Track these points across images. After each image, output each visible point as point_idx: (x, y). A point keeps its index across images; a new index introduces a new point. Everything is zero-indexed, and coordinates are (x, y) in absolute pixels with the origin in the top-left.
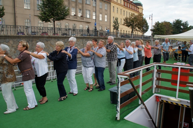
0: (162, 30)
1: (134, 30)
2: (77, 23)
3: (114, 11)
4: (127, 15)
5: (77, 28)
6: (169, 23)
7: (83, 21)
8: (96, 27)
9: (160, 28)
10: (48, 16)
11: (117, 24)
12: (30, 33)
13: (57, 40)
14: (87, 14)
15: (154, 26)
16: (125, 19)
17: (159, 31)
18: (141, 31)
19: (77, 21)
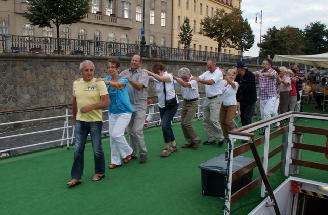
0: (282, 45)
1: (223, 44)
2: (102, 29)
3: (179, 4)
4: (207, 13)
5: (104, 39)
6: (298, 29)
7: (115, 24)
8: (143, 39)
9: (277, 41)
10: (46, 14)
11: (188, 32)
12: (9, 48)
13: (64, 65)
14: (123, 10)
15: (265, 37)
16: (204, 21)
17: (275, 46)
18: (237, 47)
19: (103, 25)
